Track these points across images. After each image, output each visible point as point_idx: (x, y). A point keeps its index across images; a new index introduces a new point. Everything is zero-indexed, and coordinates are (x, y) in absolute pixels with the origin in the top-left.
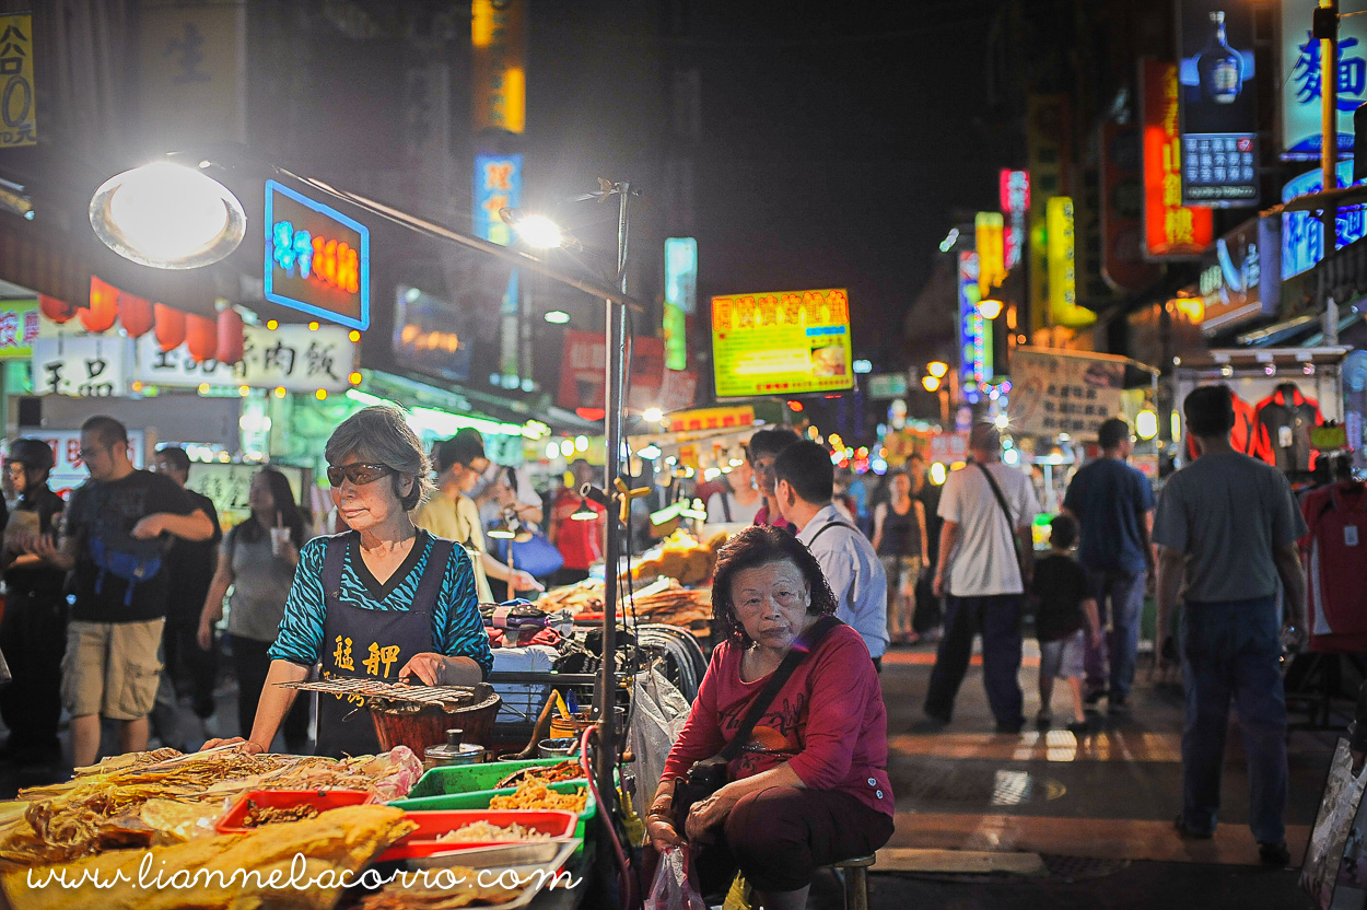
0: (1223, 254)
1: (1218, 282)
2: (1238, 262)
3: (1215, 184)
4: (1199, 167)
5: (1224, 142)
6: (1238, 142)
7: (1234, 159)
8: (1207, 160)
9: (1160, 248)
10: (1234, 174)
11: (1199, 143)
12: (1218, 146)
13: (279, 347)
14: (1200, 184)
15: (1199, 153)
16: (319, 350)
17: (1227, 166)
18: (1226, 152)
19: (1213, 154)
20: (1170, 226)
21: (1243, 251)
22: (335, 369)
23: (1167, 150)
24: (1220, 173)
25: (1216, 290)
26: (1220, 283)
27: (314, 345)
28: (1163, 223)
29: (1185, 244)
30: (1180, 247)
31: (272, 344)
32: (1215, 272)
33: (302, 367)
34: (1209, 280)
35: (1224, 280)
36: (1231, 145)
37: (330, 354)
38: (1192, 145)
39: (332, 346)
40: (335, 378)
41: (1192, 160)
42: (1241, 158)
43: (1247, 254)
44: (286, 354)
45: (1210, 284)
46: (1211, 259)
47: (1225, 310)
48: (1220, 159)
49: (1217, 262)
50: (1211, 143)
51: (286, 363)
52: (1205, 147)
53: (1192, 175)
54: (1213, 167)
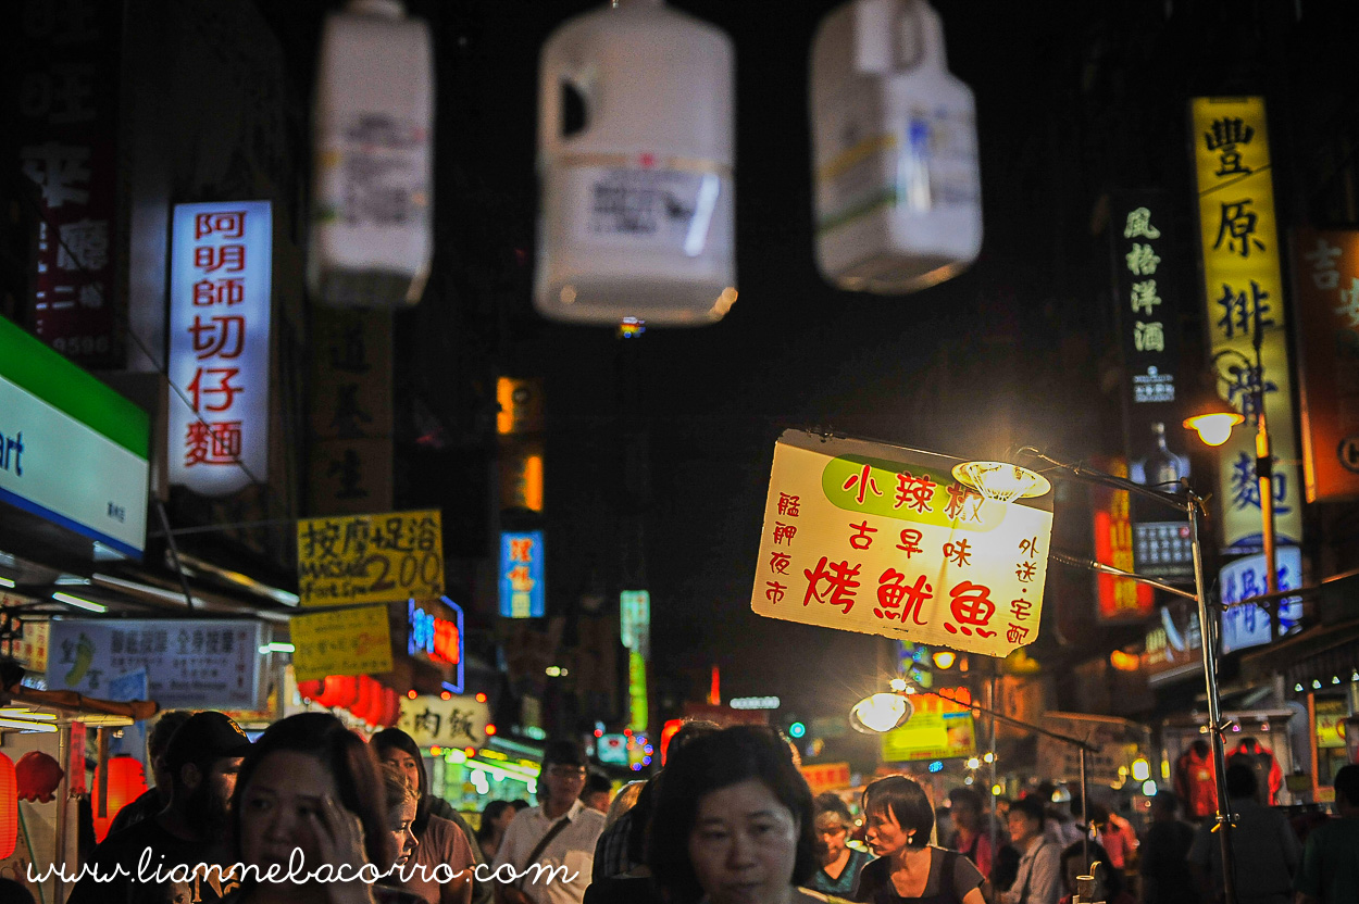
0: (1167, 620)
1: (1162, 642)
2: (1181, 626)
3: (1161, 564)
4: (1149, 551)
5: (1168, 530)
6: (1179, 530)
7: (1177, 544)
8: (1154, 545)
9: (1111, 613)
10: (1178, 556)
11: (1148, 531)
12: (1163, 533)
13: (427, 713)
14: (1150, 565)
15: (1148, 541)
16: (460, 716)
17: (1171, 550)
18: (1170, 539)
19: (1160, 541)
20: (1118, 595)
21: (1184, 619)
22: (475, 732)
23: (1113, 530)
24: (1166, 556)
25: (1160, 650)
26: (1165, 643)
27: (456, 712)
28: (1112, 592)
29: (1131, 610)
30: (1128, 613)
31: (421, 711)
32: (1160, 634)
33: (446, 729)
34: (1154, 641)
35: (1168, 640)
36: (1174, 532)
37: (470, 719)
38: (1142, 533)
39: (471, 713)
40: (473, 739)
41: (1143, 545)
42: (1183, 544)
43: (1189, 620)
44: (433, 719)
45: (1156, 644)
46: (1157, 623)
47: (1170, 666)
48: (1166, 544)
49: (1161, 626)
50: (1157, 531)
51: (432, 727)
52: (1152, 534)
53: (1143, 557)
54: (1160, 551)
